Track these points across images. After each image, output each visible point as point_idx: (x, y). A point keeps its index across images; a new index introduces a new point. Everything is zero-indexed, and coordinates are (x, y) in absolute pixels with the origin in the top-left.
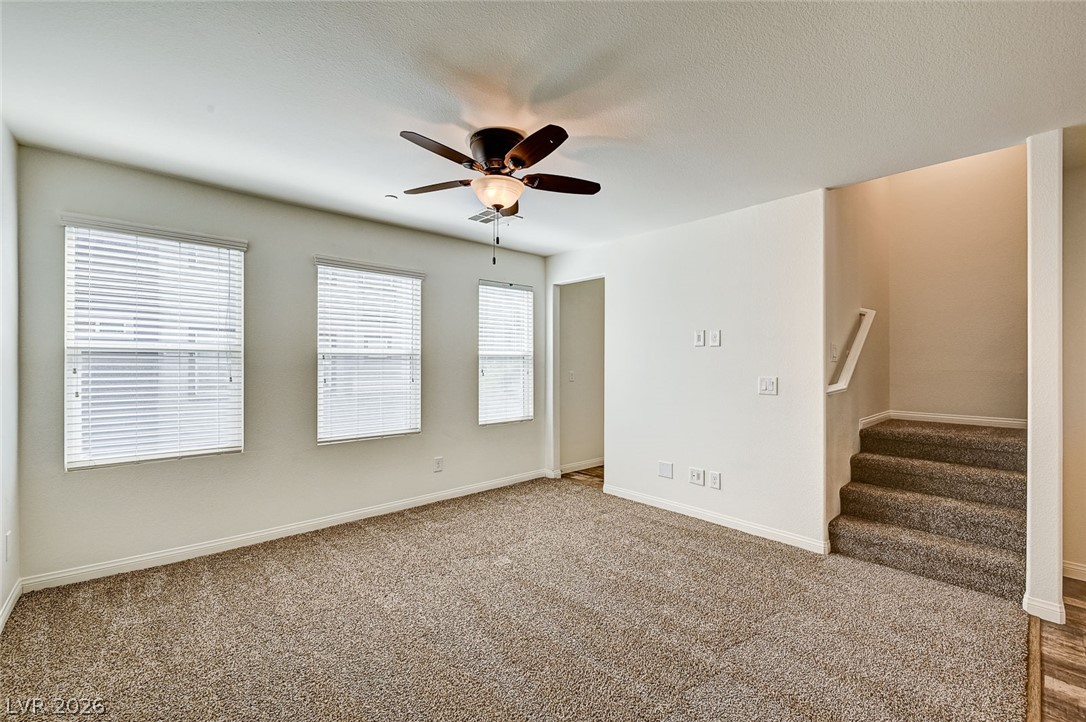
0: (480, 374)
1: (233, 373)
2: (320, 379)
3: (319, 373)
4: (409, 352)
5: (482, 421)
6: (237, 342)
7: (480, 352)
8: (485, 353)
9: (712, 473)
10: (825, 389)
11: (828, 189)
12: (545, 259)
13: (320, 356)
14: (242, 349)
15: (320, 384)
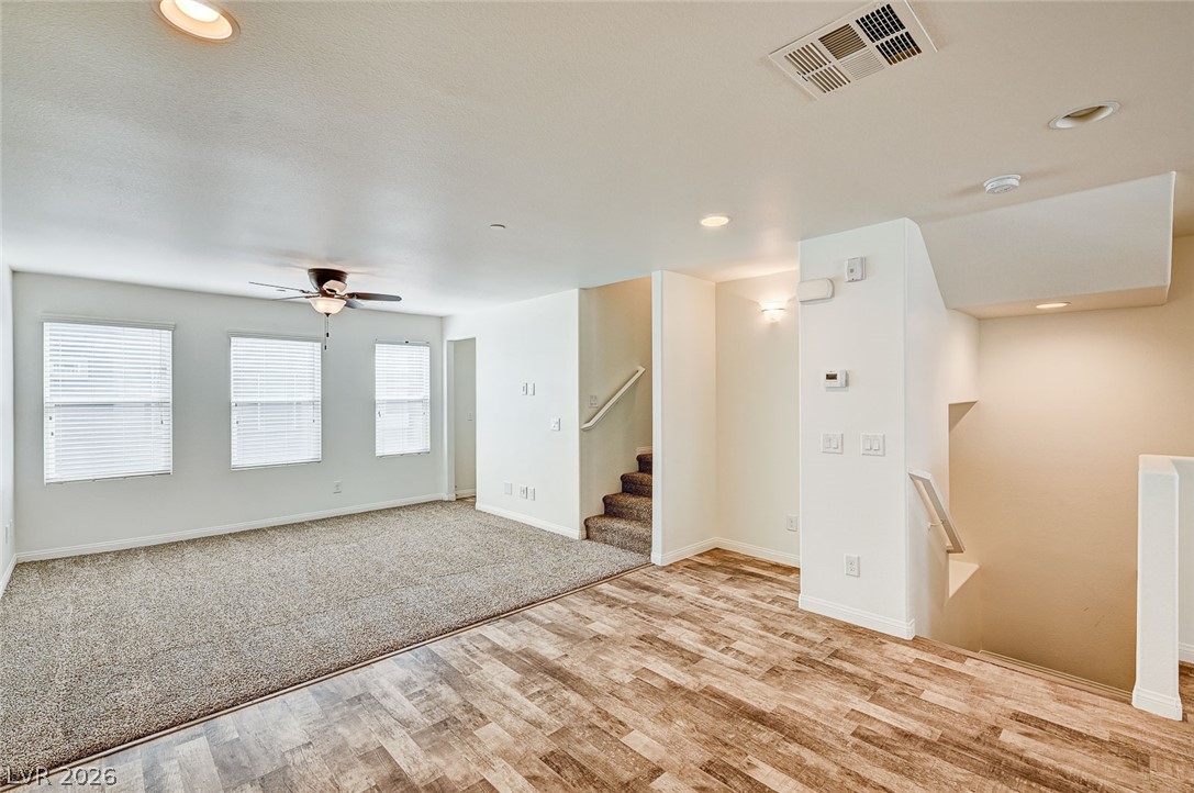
0: (377, 416)
1: (164, 418)
2: (233, 421)
3: (233, 417)
4: (311, 399)
5: (379, 452)
6: (167, 395)
7: (377, 398)
8: (382, 398)
9: (531, 488)
10: (580, 426)
11: (581, 289)
12: (442, 319)
13: (233, 404)
14: (171, 400)
15: (234, 425)
